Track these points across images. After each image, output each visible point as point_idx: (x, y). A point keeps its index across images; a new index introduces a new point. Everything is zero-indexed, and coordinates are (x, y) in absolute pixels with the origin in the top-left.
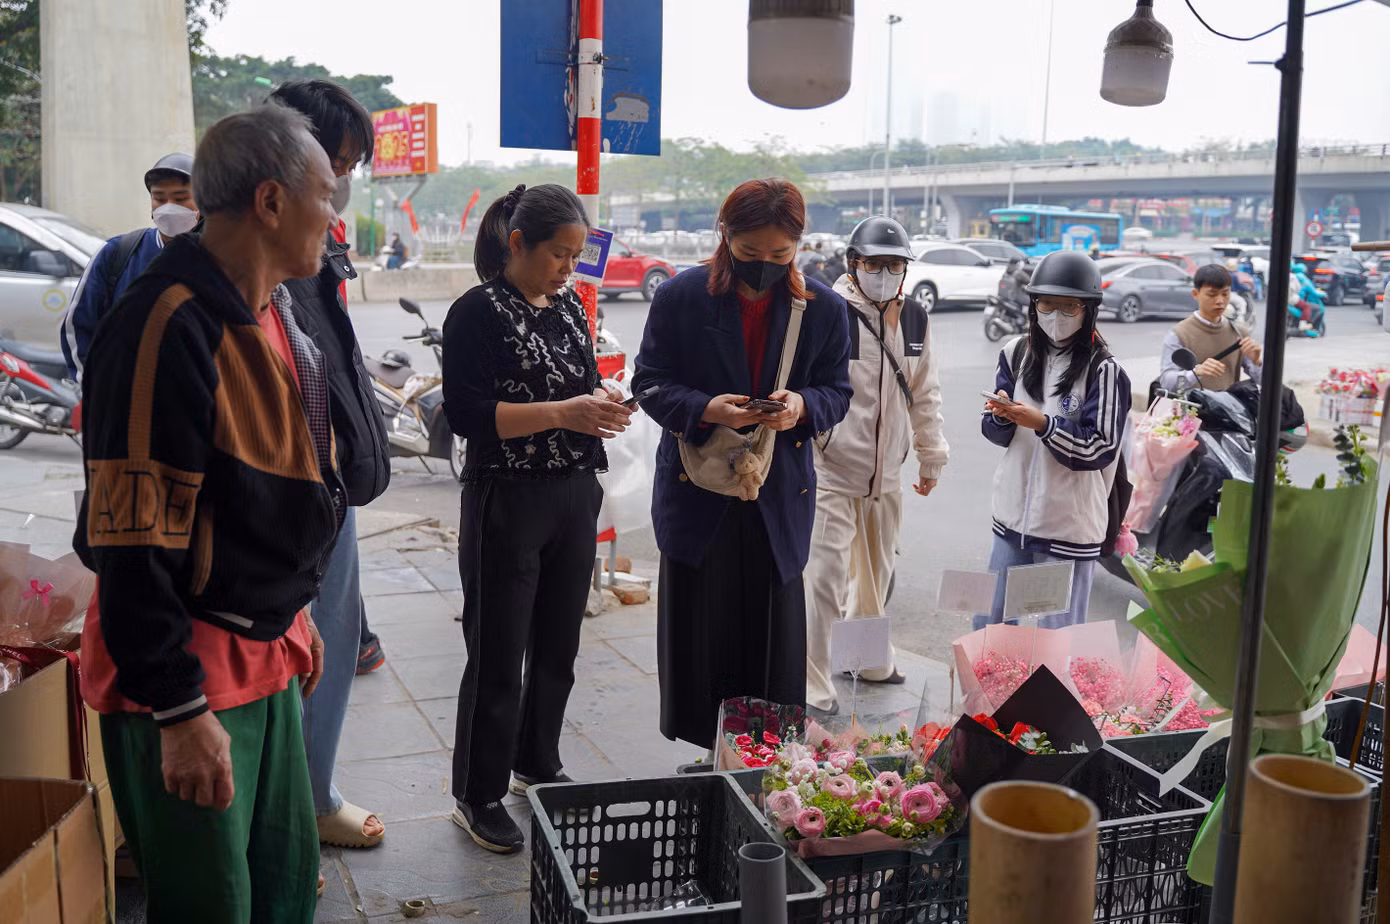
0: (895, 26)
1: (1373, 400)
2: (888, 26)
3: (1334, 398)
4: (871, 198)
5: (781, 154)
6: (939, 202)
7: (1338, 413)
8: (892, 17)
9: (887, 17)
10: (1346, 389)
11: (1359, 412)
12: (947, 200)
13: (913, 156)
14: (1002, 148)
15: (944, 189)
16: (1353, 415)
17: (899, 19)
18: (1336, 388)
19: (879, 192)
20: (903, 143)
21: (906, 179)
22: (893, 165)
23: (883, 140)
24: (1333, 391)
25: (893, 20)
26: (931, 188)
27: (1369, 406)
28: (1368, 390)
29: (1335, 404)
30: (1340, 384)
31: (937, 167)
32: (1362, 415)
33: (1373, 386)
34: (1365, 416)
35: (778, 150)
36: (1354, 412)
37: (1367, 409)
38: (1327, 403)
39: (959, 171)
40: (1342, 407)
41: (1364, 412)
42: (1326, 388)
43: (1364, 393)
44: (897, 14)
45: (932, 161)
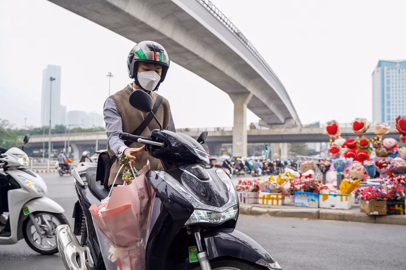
0: (53, 82)
1: (257, 193)
2: (50, 81)
3: (242, 193)
4: (44, 145)
5: (7, 127)
6: (70, 146)
7: (244, 199)
8: (51, 78)
9: (49, 78)
10: (247, 188)
11: (253, 198)
12: (74, 146)
13: (60, 130)
14: (94, 129)
15: (72, 142)
16: (250, 199)
17: (54, 79)
18: (243, 188)
19: (47, 143)
20: (57, 126)
21: (58, 138)
22: (52, 133)
23: (48, 125)
24: (242, 190)
25: (52, 79)
26: (67, 142)
27: (256, 195)
28: (255, 188)
29: (243, 195)
30: (244, 186)
31: (69, 134)
32: (254, 199)
33: (257, 186)
34: (255, 199)
35: (6, 126)
36: (251, 198)
37: (256, 196)
38: (239, 195)
39: (78, 135)
40: (246, 196)
41: (255, 198)
42: (238, 188)
43: (254, 189)
44: (53, 77)
45: (67, 132)
